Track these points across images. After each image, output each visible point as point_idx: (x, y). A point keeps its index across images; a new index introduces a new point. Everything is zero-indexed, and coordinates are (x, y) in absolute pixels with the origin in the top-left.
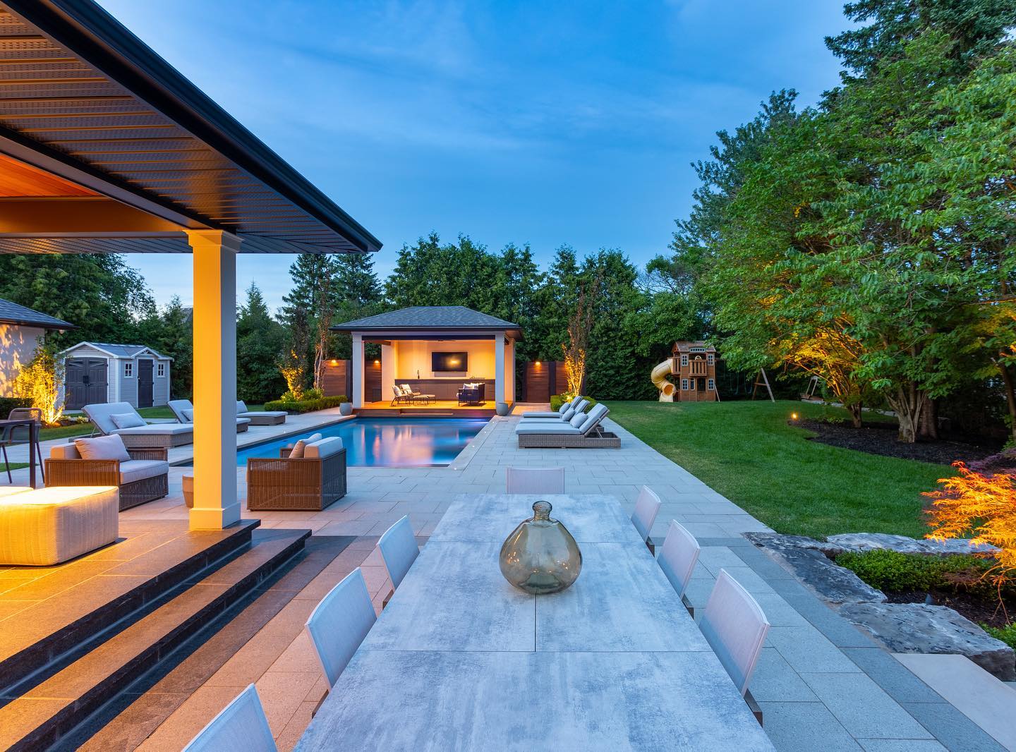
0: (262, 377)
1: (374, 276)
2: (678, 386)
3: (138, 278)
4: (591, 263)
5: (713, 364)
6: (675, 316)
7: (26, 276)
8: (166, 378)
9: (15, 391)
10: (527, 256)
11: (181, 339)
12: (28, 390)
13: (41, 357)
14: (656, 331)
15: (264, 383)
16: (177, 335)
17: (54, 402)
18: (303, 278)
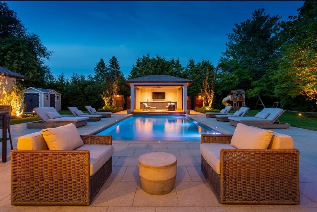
0: (92, 101)
1: (120, 71)
2: (232, 105)
3: (48, 68)
4: (199, 64)
5: (244, 97)
6: (231, 81)
7: (10, 63)
8: (60, 101)
9: (3, 103)
10: (178, 62)
11: (65, 87)
12: (9, 103)
13: (15, 89)
14: (224, 86)
15: (93, 103)
16: (63, 86)
17: (19, 108)
18: (98, 72)
